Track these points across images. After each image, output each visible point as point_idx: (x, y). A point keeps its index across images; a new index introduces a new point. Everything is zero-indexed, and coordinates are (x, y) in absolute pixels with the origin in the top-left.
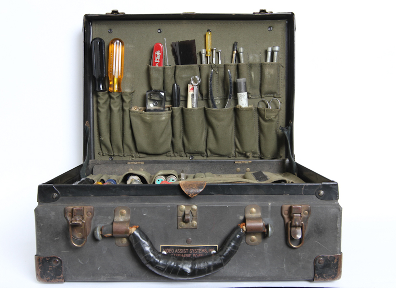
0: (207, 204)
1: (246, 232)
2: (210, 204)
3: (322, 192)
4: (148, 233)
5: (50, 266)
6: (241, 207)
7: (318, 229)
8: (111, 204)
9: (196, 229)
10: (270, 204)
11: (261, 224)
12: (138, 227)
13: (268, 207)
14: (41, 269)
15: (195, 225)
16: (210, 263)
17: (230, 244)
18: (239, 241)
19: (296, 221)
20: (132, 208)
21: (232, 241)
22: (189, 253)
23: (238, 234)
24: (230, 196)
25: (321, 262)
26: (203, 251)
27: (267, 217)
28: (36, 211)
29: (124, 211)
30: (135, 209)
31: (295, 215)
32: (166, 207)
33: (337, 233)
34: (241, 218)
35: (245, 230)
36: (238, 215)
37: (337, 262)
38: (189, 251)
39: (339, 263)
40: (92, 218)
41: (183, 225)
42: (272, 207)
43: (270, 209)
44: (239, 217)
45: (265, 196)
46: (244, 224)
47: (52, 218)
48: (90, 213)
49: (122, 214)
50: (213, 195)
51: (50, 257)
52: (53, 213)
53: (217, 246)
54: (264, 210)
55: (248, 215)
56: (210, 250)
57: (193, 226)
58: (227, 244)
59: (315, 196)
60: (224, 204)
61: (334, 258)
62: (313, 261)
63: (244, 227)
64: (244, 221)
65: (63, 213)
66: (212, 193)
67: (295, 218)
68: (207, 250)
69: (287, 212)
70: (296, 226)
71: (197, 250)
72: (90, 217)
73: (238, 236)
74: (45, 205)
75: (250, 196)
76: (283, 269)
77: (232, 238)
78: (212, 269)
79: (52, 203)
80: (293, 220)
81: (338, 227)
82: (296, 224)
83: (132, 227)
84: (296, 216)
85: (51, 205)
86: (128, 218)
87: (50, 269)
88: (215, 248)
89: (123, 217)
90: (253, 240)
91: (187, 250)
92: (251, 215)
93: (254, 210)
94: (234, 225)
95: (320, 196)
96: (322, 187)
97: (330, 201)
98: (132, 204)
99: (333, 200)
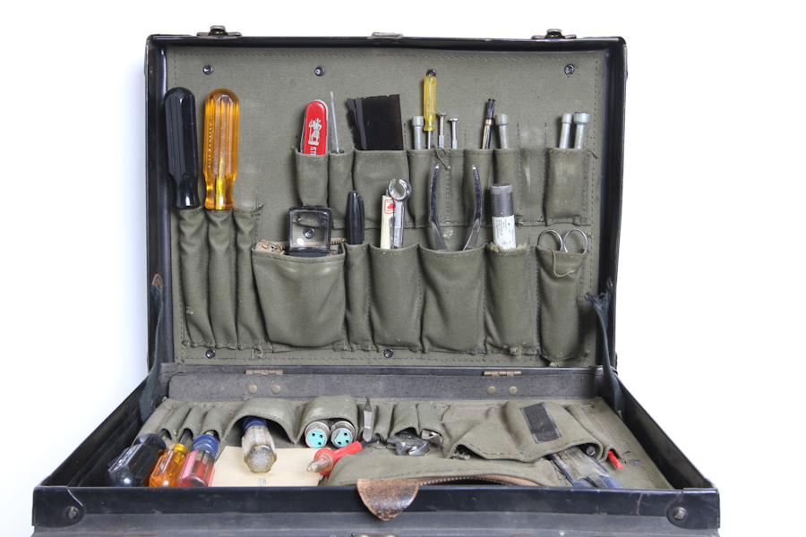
2: (428, 532)
3: (682, 511)
8: (201, 531)
10: (562, 534)
24: (472, 513)
45: (552, 514)
50: (434, 511)
59: (665, 519)
60: (458, 532)
66: (432, 508)
74: (49, 532)
79: (66, 528)
85: (64, 532)
95: (677, 519)
96: (681, 500)
97: (701, 531)
98: (248, 530)
99: (706, 528)
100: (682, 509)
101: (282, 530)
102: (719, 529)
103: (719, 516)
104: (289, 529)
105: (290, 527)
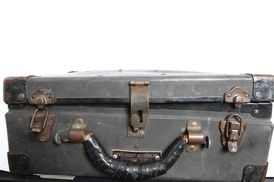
0: (154, 117)
1: (188, 143)
2: (157, 117)
3: (257, 111)
4: (102, 139)
5: (19, 162)
6: (184, 120)
7: (251, 143)
8: (70, 113)
9: (143, 137)
10: (209, 119)
11: (201, 137)
12: (92, 134)
13: (207, 122)
14: (12, 164)
15: (142, 134)
16: (155, 169)
17: (173, 153)
18: (181, 151)
19: (233, 135)
20: (88, 117)
21: (174, 151)
22: (136, 157)
23: (180, 145)
24: (174, 110)
25: (250, 170)
26: (149, 156)
27: (206, 130)
28: (7, 116)
29: (81, 119)
30: (90, 118)
31: (233, 130)
32: (118, 118)
33: (267, 147)
34: (183, 130)
35: (187, 142)
36: (180, 127)
37: (264, 170)
38: (136, 156)
39: (265, 171)
40: (53, 125)
41: (132, 134)
42: (211, 122)
43: (209, 123)
44: (181, 129)
45: (206, 111)
46: (187, 136)
47: (20, 123)
48: (51, 121)
49: (79, 122)
50: (160, 109)
51: (19, 155)
52: (21, 119)
53: (161, 152)
54: (203, 124)
55: (190, 128)
56: (154, 155)
57: (141, 135)
58: (171, 153)
59: (250, 114)
60: (169, 117)
61: (262, 167)
62: (243, 169)
63: (187, 139)
64: (187, 133)
65: (29, 119)
66: (159, 107)
67: (233, 133)
68: (152, 156)
69: (224, 127)
70: (233, 141)
71: (143, 155)
72: (52, 124)
73: (180, 147)
74: (14, 111)
75: (192, 111)
76: (216, 174)
77: (175, 148)
78: (156, 174)
79: (20, 110)
80: (231, 136)
81: (269, 141)
82: (233, 138)
83: (87, 135)
84: (235, 132)
85: (19, 111)
86: (84, 126)
87: (19, 164)
88: (159, 154)
89: (80, 125)
90: (192, 149)
91: (135, 155)
92: (192, 128)
93: (195, 123)
94: (177, 136)
95: (255, 114)
96: (257, 107)
97: (264, 119)
98: (88, 114)
99: (266, 118)
100: (257, 110)
101: (101, 114)
102: (271, 118)
103: (271, 113)
104: (103, 114)
105: (103, 113)
